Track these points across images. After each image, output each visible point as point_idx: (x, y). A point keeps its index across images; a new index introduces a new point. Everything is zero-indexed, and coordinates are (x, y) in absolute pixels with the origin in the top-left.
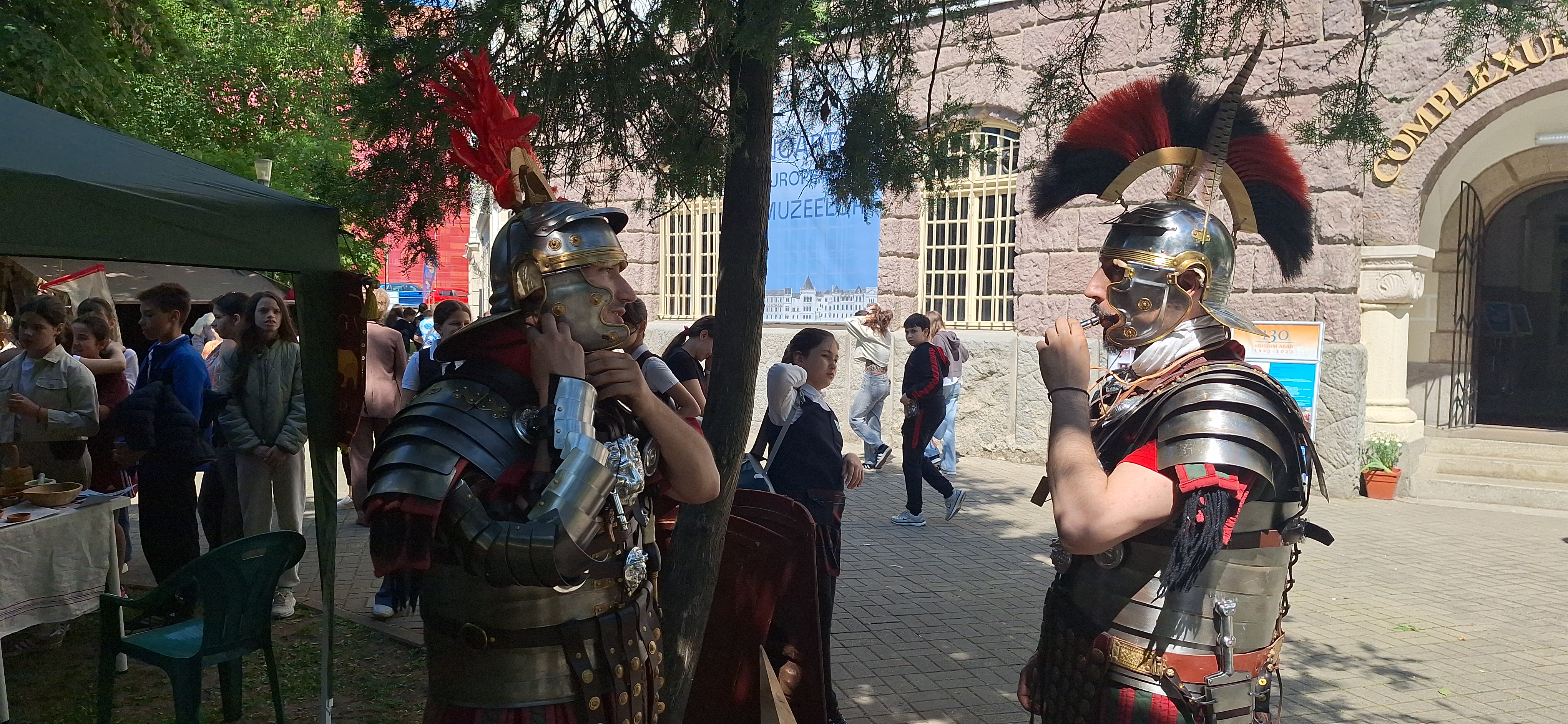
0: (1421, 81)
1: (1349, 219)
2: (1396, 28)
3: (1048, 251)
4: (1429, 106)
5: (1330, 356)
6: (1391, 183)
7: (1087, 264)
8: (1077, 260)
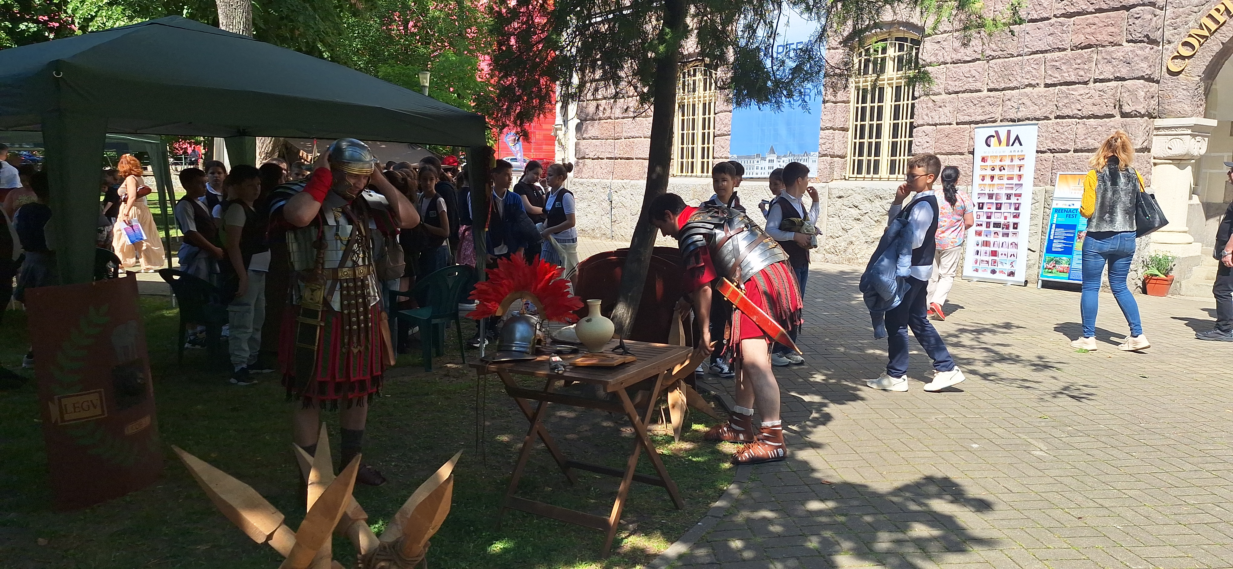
3: (935, 125)
4: (1210, 16)
6: (1179, 73)
7: (961, 133)
8: (955, 131)
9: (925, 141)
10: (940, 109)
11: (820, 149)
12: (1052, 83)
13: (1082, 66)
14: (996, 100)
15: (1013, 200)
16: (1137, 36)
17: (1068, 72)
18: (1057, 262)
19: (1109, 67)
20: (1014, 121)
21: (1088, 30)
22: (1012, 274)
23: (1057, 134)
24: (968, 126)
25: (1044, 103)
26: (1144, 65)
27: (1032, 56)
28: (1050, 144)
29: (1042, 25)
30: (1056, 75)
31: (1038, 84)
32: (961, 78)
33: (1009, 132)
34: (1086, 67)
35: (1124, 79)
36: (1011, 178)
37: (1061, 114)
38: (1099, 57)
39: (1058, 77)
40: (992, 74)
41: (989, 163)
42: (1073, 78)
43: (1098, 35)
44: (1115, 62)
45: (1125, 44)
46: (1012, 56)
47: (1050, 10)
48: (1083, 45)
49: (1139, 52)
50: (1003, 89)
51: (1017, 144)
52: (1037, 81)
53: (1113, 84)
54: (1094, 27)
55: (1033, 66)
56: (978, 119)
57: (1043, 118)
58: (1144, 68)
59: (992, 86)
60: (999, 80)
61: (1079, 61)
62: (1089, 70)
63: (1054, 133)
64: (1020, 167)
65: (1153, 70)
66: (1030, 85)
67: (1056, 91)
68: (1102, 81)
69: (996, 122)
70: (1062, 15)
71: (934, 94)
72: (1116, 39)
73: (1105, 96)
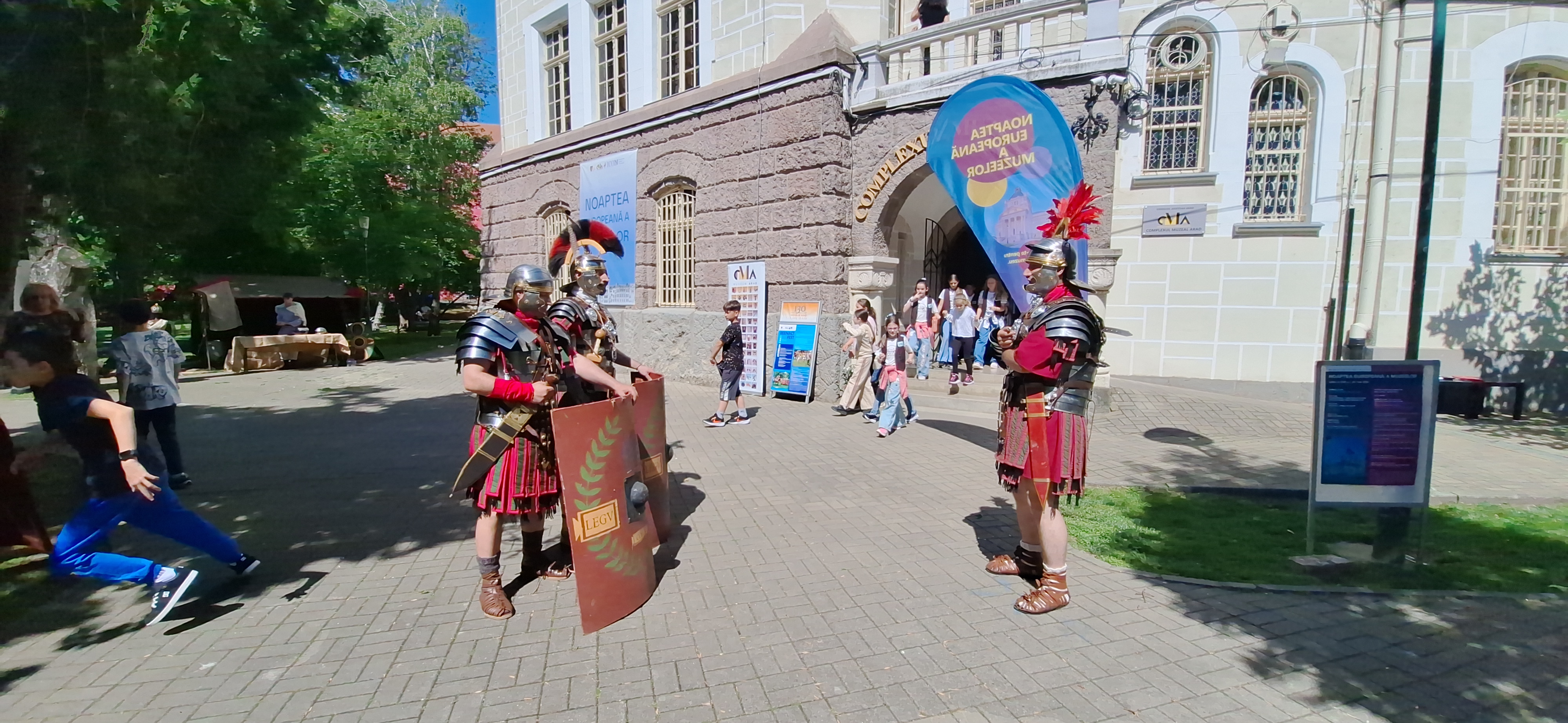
0: (876, 160)
1: (833, 241)
2: (865, 129)
3: (707, 261)
4: (879, 174)
5: (823, 320)
6: (864, 219)
7: (722, 269)
8: (719, 267)
9: (701, 275)
10: (709, 248)
11: (637, 282)
12: (778, 227)
13: (795, 213)
14: (743, 241)
15: (753, 325)
16: (828, 189)
17: (787, 218)
18: (782, 376)
19: (812, 214)
20: (753, 258)
21: (798, 184)
22: (754, 386)
24: (726, 263)
25: (773, 244)
26: (833, 212)
27: (764, 205)
28: (775, 277)
29: (769, 180)
30: (780, 221)
31: (768, 228)
32: (721, 223)
33: (748, 267)
34: (798, 214)
35: (821, 224)
36: (750, 306)
37: (784, 253)
38: (806, 206)
39: (781, 223)
40: (740, 219)
41: (737, 293)
42: (789, 224)
43: (804, 188)
44: (815, 210)
45: (822, 195)
46: (752, 205)
47: (773, 167)
48: (795, 196)
49: (830, 202)
50: (747, 232)
51: (753, 277)
52: (768, 226)
53: (815, 228)
54: (801, 181)
55: (765, 213)
56: (732, 257)
57: (772, 256)
58: (835, 215)
59: (741, 230)
60: (744, 225)
61: (793, 209)
62: (800, 216)
64: (756, 296)
65: (845, 217)
66: (763, 229)
67: (780, 234)
68: (809, 225)
69: (742, 259)
70: (782, 172)
71: (705, 236)
72: (815, 191)
73: (811, 238)
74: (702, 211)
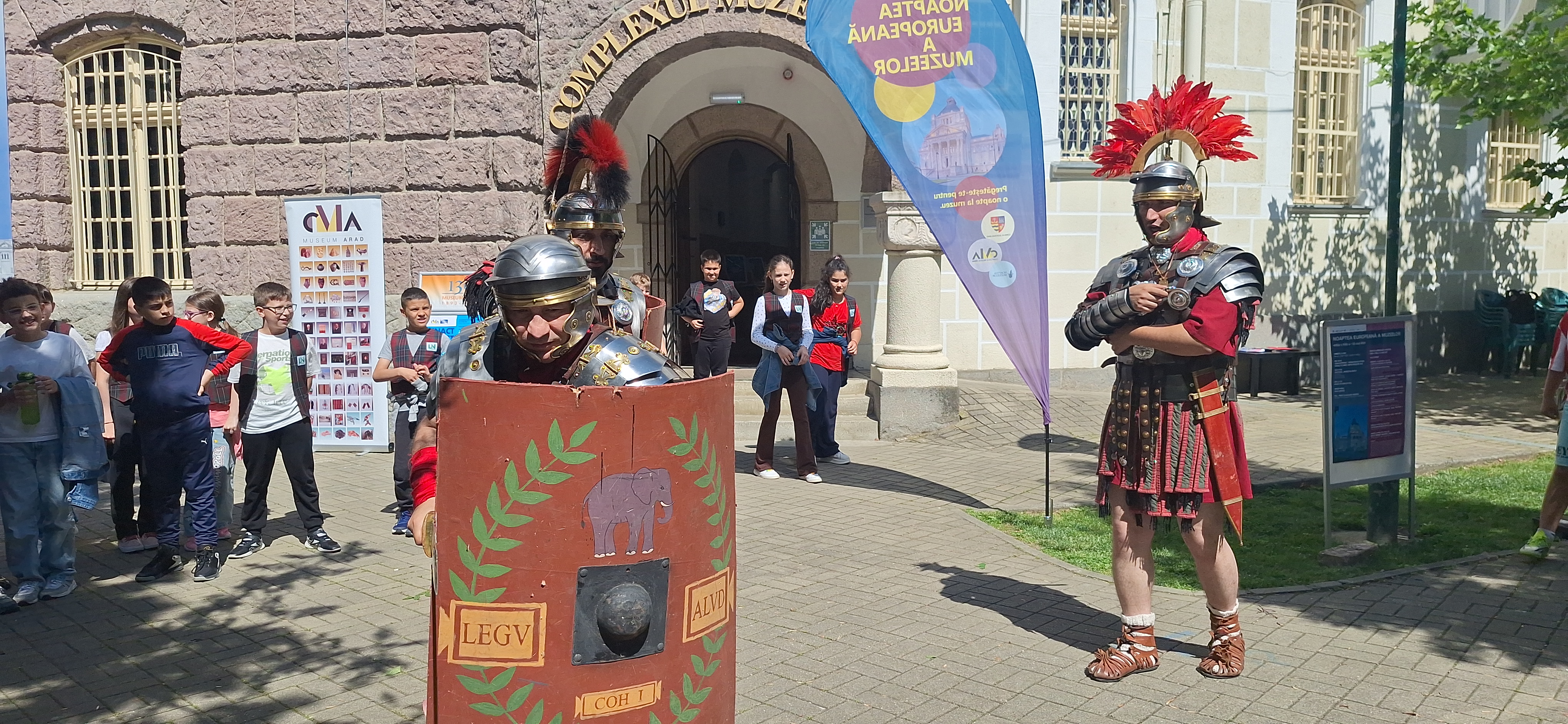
0: (585, 28)
3: (222, 194)
4: (592, 54)
7: (266, 210)
8: (256, 205)
9: (206, 221)
10: (227, 168)
11: (15, 234)
12: (397, 134)
13: (435, 111)
14: (314, 156)
15: (358, 317)
16: (504, 72)
17: (417, 118)
19: (472, 115)
20: (345, 191)
21: (438, 57)
22: (368, 435)
23: (412, 213)
24: (276, 198)
25: (388, 165)
26: (519, 114)
27: (362, 91)
28: (405, 229)
29: (371, 43)
30: (401, 123)
31: (375, 135)
32: (254, 119)
33: (338, 208)
34: (441, 112)
35: (494, 134)
36: (351, 282)
37: (414, 183)
38: (459, 100)
39: (403, 126)
40: (304, 114)
41: (313, 258)
42: (425, 129)
43: (452, 66)
44: (480, 108)
45: (490, 82)
46: (332, 88)
47: (380, 20)
48: (433, 78)
49: (510, 95)
50: (324, 141)
51: (352, 228)
52: (374, 131)
53: (482, 140)
54: (445, 53)
55: (364, 105)
56: (291, 186)
57: (388, 187)
58: (518, 119)
59: (305, 134)
60: (315, 125)
61: (430, 103)
62: (446, 117)
63: (408, 212)
64: (362, 264)
65: (532, 123)
66: (363, 136)
67: (404, 147)
68: (466, 134)
69: (320, 192)
70: (399, 31)
71: (213, 143)
72: (478, 73)
73: (474, 158)
74: (203, 92)
